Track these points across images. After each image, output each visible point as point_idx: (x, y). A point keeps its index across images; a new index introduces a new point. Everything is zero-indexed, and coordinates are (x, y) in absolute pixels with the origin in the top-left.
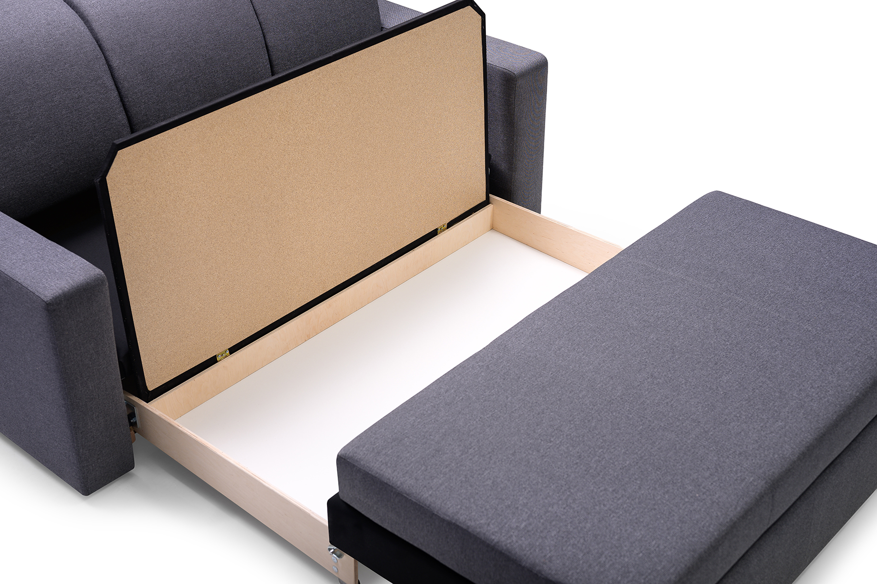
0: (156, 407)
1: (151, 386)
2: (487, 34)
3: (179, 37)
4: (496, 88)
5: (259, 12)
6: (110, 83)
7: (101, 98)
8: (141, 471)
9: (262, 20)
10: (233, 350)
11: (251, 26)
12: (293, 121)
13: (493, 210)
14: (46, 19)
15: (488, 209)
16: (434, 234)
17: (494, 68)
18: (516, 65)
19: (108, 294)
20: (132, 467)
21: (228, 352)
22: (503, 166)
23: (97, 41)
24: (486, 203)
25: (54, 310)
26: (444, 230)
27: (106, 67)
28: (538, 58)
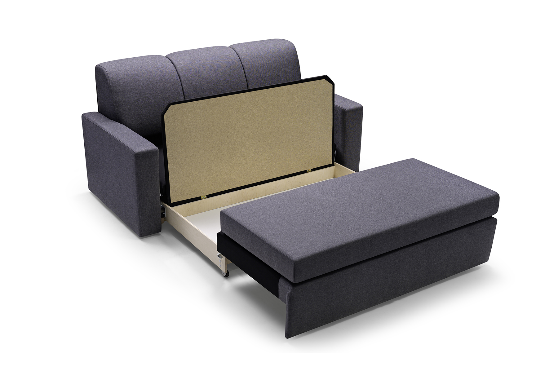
0: (174, 209)
1: (173, 201)
2: (335, 93)
3: (212, 80)
4: (339, 116)
5: (247, 76)
6: (181, 93)
7: (177, 98)
8: (163, 234)
9: (248, 79)
10: (209, 196)
11: (242, 81)
12: (243, 109)
13: (335, 169)
14: (162, 66)
15: (333, 167)
16: (305, 172)
17: (338, 107)
18: (348, 107)
19: (159, 157)
20: (160, 231)
21: (206, 197)
22: (341, 150)
23: (179, 77)
24: (332, 165)
25: (138, 157)
26: (310, 172)
27: (181, 86)
28: (359, 106)
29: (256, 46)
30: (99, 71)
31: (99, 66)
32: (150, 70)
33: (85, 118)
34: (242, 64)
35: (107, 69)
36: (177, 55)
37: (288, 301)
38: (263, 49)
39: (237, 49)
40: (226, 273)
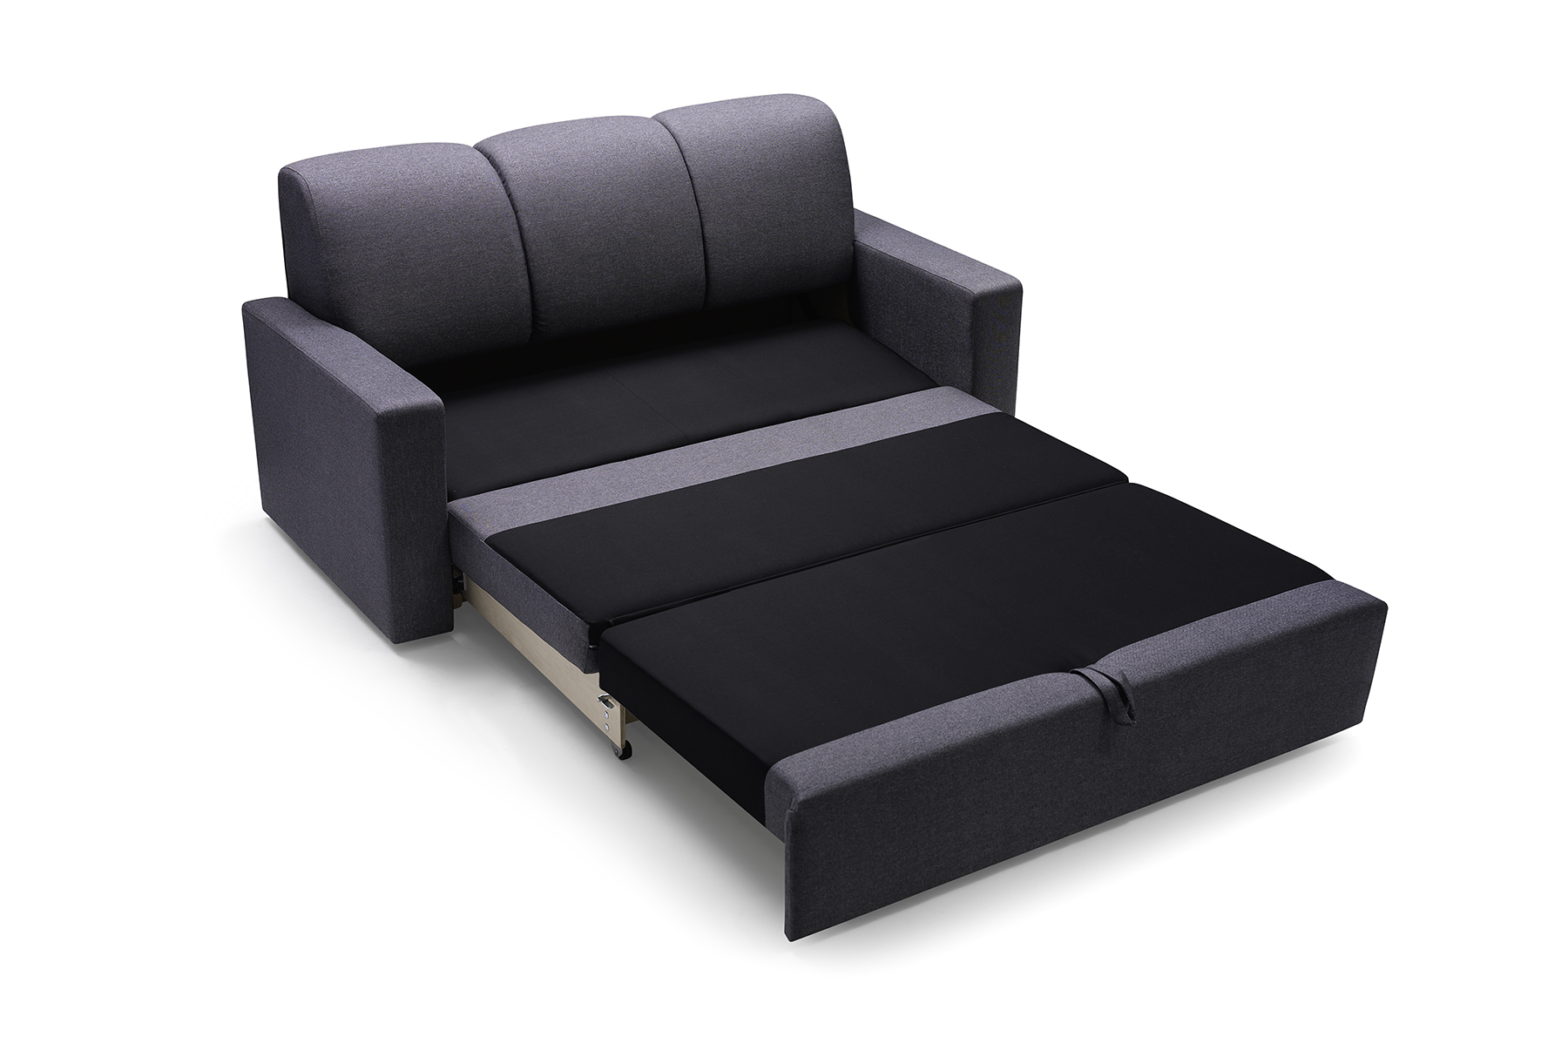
3: (601, 211)
5: (700, 199)
6: (517, 243)
7: (505, 258)
8: (458, 638)
9: (702, 208)
11: (687, 211)
17: (952, 286)
18: (978, 287)
20: (450, 628)
25: (385, 424)
27: (516, 227)
28: (1010, 282)
29: (728, 115)
30: (290, 186)
31: (287, 172)
32: (428, 183)
33: (253, 315)
34: (687, 165)
35: (308, 178)
36: (505, 141)
37: (790, 834)
38: (748, 122)
39: (673, 124)
40: (623, 750)
